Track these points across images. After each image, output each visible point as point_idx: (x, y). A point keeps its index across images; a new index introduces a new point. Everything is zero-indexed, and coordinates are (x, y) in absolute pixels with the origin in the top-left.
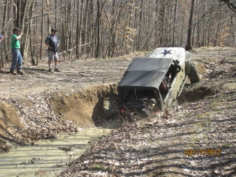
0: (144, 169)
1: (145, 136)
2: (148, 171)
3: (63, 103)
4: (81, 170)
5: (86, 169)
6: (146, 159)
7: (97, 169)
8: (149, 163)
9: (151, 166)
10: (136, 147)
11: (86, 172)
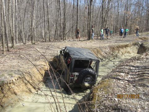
0: (137, 74)
1: (138, 62)
2: (138, 74)
3: (114, 49)
4: (116, 72)
5: (118, 72)
6: (138, 70)
7: (121, 72)
8: (139, 72)
9: (139, 73)
10: (135, 66)
11: (117, 73)
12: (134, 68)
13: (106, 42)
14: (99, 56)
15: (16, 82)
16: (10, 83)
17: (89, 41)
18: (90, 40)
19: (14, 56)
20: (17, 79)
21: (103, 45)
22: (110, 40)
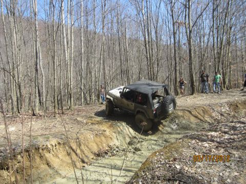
12: (242, 125)
13: (223, 96)
14: (207, 119)
15: (51, 148)
16: (43, 149)
17: (192, 97)
18: (194, 95)
19: (67, 120)
20: (54, 145)
21: (218, 101)
22: (232, 94)
